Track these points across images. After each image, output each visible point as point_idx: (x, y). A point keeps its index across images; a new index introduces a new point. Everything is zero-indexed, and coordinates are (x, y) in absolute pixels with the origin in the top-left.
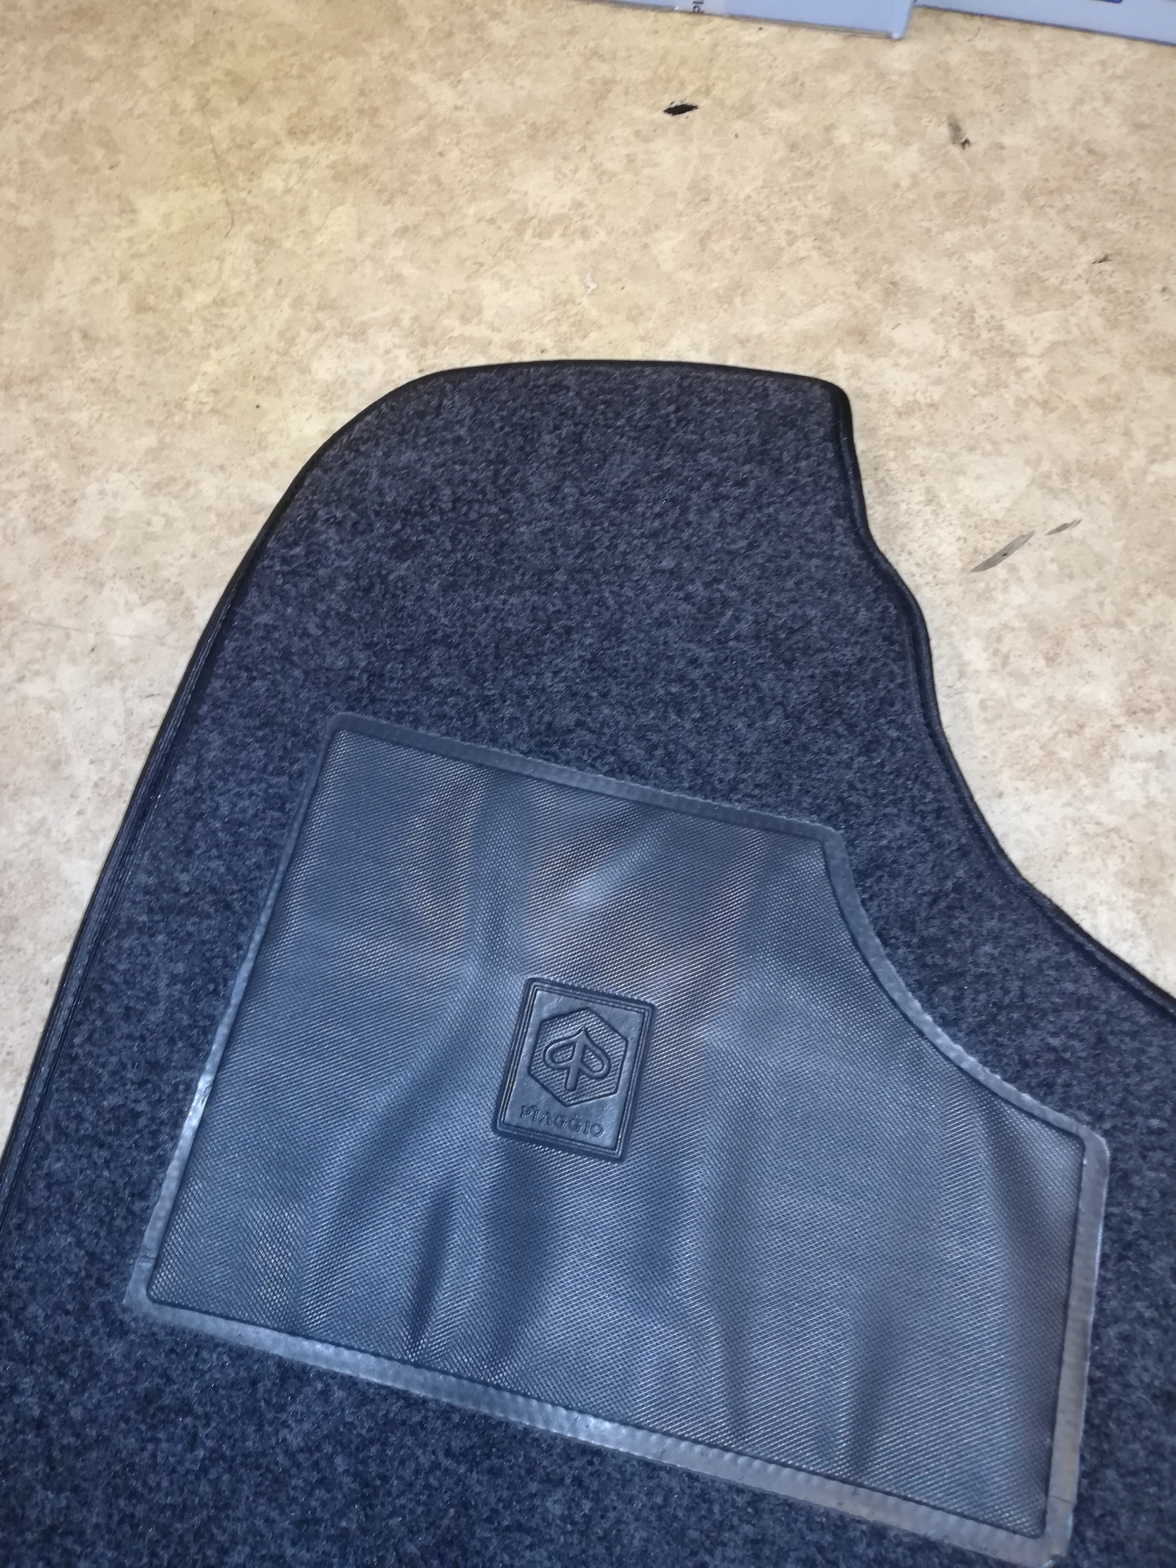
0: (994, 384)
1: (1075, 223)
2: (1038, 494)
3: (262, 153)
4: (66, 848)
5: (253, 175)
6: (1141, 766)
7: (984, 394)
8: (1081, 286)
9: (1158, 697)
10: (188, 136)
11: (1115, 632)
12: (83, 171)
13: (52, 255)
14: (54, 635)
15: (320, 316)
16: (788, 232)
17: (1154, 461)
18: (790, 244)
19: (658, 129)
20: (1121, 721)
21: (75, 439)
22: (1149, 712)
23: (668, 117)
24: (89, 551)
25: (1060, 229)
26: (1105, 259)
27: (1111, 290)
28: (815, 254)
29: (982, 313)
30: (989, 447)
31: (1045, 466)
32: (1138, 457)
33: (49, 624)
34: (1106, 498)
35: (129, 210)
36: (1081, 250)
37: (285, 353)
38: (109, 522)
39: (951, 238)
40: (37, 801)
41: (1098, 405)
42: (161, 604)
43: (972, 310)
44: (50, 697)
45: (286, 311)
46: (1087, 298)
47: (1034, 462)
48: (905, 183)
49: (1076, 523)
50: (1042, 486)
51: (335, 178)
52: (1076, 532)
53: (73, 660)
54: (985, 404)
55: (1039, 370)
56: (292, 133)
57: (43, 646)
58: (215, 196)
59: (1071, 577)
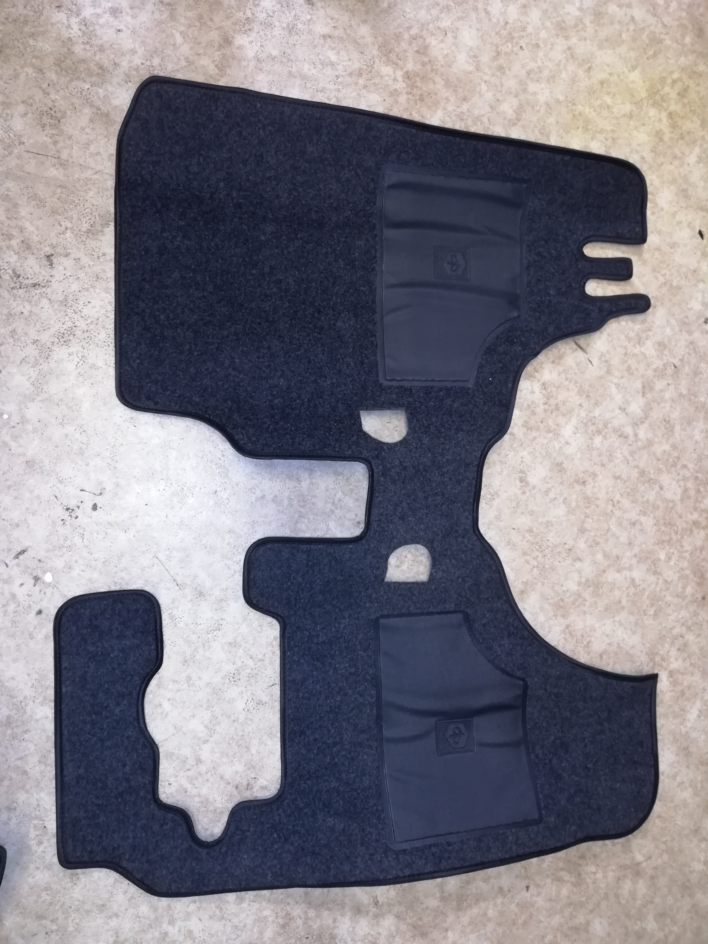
0: (629, 339)
1: (685, 357)
2: (600, 354)
3: (662, 106)
4: (445, 109)
5: (653, 105)
6: (530, 387)
7: (626, 336)
8: (665, 361)
9: (549, 391)
10: (663, 80)
11: (564, 378)
12: (644, 49)
13: (614, 49)
14: (499, 88)
15: (610, 140)
16: (666, 274)
17: (615, 384)
18: (662, 275)
19: (693, 229)
20: (541, 382)
21: (557, 76)
22: (545, 389)
23: (698, 231)
24: (525, 90)
25: (683, 353)
26: (675, 367)
27: (666, 369)
28: (660, 283)
29: (651, 333)
30: (610, 339)
31: (608, 356)
32: (616, 381)
33: (502, 85)
34: (602, 373)
35: (634, 68)
36: (677, 360)
37: (597, 132)
38: (535, 94)
39: (673, 322)
40: (454, 97)
41: (629, 369)
42: (515, 116)
43: (651, 330)
44: (482, 92)
45: (609, 128)
46: (662, 363)
47: (608, 352)
48: (689, 306)
49: (593, 365)
50: (601, 355)
51: (657, 132)
52: (590, 365)
53: (494, 95)
54: (623, 337)
55: (637, 351)
56: (670, 114)
57: (496, 86)
58: (644, 94)
59: (577, 365)
